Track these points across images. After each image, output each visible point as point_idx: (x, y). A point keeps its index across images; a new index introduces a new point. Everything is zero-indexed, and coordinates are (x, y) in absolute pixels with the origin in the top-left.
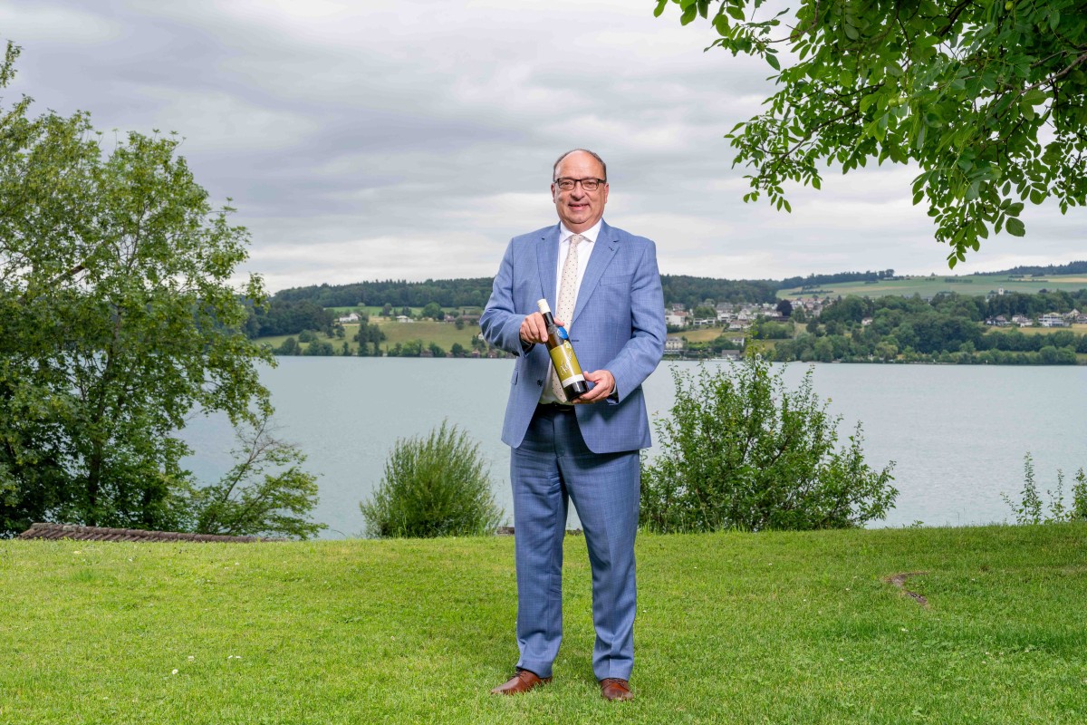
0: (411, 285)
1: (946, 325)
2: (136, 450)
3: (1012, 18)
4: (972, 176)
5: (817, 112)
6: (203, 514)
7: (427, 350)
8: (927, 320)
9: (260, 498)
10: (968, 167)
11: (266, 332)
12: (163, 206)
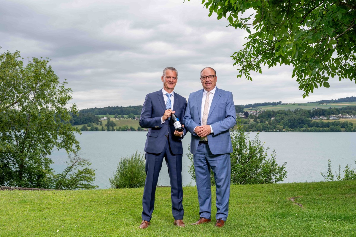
0: (124, 107)
1: (299, 119)
2: (35, 162)
3: (325, 16)
4: (314, 67)
5: (261, 49)
6: (57, 183)
7: (129, 129)
8: (292, 118)
9: (76, 177)
10: (312, 64)
11: (76, 123)
12: (44, 82)
